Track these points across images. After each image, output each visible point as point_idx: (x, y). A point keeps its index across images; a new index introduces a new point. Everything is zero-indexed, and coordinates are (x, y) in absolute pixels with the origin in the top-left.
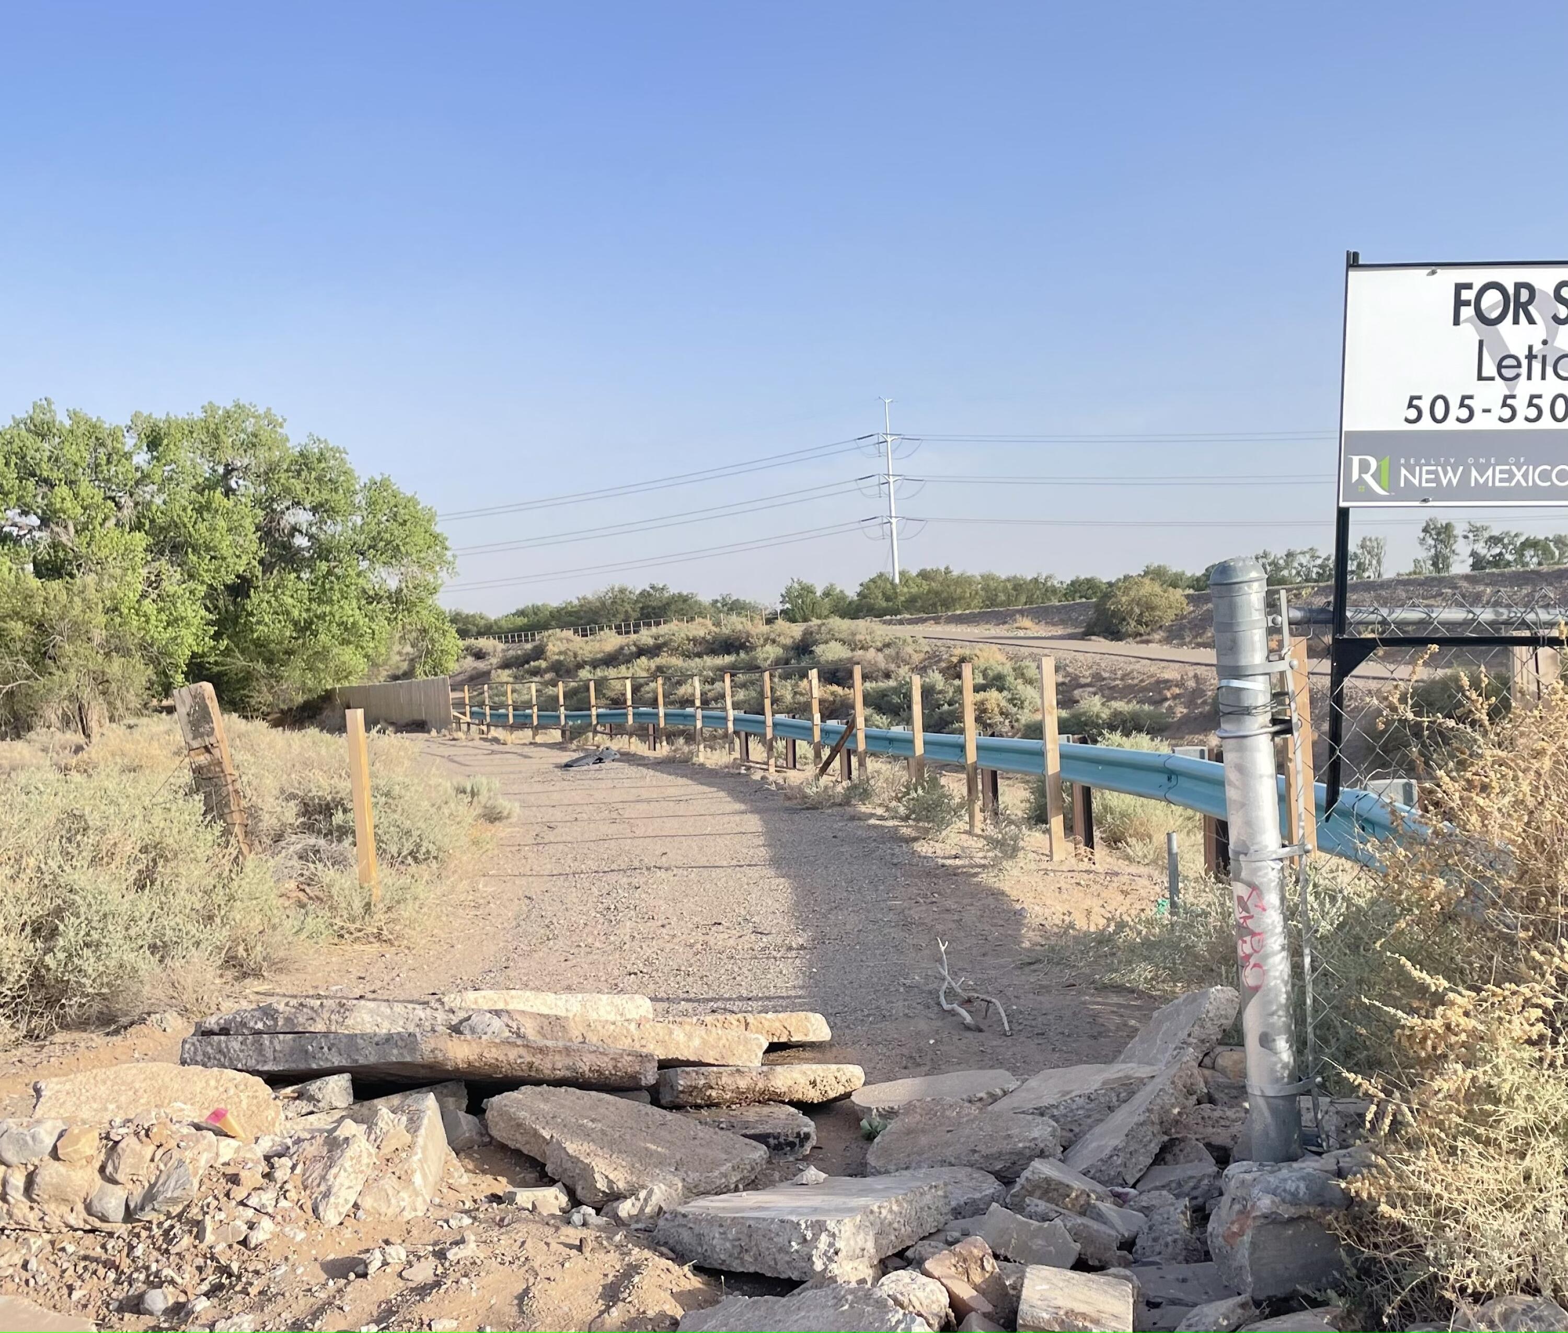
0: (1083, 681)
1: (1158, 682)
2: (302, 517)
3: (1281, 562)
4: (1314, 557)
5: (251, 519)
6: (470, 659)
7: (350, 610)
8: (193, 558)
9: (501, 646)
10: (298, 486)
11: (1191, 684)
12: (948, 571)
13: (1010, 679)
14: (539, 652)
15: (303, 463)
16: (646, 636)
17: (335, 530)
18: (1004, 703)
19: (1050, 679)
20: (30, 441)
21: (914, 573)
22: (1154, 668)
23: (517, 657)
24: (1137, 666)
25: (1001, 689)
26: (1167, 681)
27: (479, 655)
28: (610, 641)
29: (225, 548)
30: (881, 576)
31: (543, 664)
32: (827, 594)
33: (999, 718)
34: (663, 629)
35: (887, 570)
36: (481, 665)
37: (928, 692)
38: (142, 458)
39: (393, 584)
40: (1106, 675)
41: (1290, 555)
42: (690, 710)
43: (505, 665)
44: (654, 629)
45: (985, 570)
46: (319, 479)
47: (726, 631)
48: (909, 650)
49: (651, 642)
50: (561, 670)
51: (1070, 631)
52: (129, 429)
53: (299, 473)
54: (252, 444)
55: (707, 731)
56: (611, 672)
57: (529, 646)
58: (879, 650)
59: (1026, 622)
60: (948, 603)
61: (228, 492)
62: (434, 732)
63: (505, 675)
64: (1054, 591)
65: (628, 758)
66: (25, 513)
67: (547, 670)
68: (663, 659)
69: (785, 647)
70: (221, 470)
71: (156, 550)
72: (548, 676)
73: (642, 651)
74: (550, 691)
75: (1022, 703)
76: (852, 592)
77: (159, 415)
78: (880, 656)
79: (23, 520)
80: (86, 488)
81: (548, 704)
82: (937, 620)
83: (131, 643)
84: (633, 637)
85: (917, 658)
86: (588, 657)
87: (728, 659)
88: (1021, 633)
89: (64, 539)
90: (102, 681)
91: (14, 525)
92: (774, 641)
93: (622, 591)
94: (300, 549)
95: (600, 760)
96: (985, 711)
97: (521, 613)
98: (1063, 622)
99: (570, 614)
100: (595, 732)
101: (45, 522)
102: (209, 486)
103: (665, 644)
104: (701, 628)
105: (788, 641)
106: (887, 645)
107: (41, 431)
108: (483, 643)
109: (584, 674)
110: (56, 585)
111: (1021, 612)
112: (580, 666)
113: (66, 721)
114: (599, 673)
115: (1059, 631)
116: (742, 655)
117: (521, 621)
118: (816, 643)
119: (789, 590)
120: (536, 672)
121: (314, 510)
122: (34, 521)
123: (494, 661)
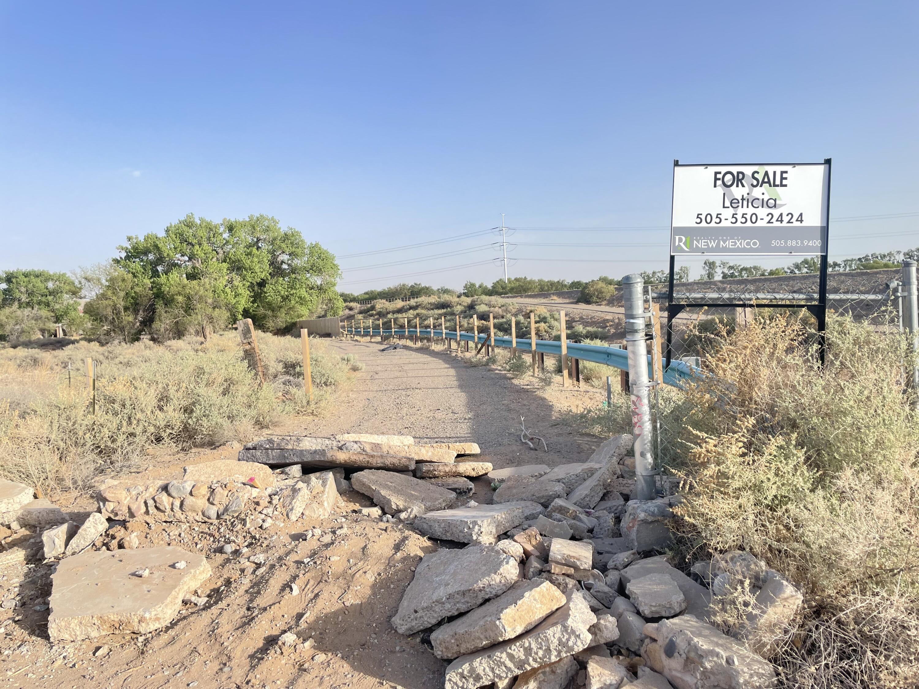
0: (576, 319)
1: (604, 320)
2: (285, 257)
3: (651, 275)
4: (663, 274)
5: (266, 258)
6: (347, 310)
7: (303, 292)
8: (244, 272)
9: (359, 306)
10: (283, 245)
11: (617, 321)
12: (525, 278)
13: (549, 319)
14: (373, 308)
15: (286, 237)
16: (413, 302)
17: (297, 262)
18: (546, 328)
19: (563, 319)
20: (186, 229)
21: (513, 279)
22: (603, 315)
23: (365, 310)
24: (597, 314)
25: (545, 323)
26: (607, 320)
27: (351, 309)
28: (399, 304)
29: (257, 269)
30: (501, 280)
31: (374, 312)
32: (480, 287)
33: (545, 333)
34: (419, 300)
35: (503, 278)
36: (351, 313)
37: (518, 323)
38: (226, 235)
39: (319, 283)
40: (584, 317)
41: (654, 273)
42: (429, 330)
43: (361, 312)
44: (416, 300)
45: (540, 278)
46: (292, 243)
47: (442, 300)
48: (511, 307)
49: (415, 304)
50: (381, 315)
51: (571, 301)
52: (222, 224)
53: (284, 241)
54: (267, 230)
55: (435, 338)
56: (400, 316)
57: (369, 306)
58: (500, 308)
59: (555, 297)
60: (525, 290)
61: (258, 248)
62: (334, 338)
63: (360, 316)
64: (566, 286)
65: (406, 347)
66: (182, 256)
67: (376, 315)
68: (419, 311)
69: (464, 306)
70: (255, 240)
71: (231, 269)
72: (376, 317)
73: (411, 308)
74: (377, 322)
75: (553, 327)
76: (490, 286)
77: (233, 220)
78: (500, 310)
79: (183, 258)
80: (206, 246)
81: (376, 327)
82: (521, 297)
83: (222, 303)
84: (408, 302)
85: (514, 311)
86: (391, 309)
87: (445, 310)
88: (553, 302)
89: (197, 265)
90: (211, 319)
91: (179, 260)
92: (460, 304)
93: (404, 285)
94: (285, 269)
95: (395, 348)
96: (539, 331)
97: (366, 293)
98: (569, 298)
99: (384, 293)
100: (394, 338)
101: (190, 259)
102: (251, 246)
103: (420, 305)
104: (433, 299)
105: (466, 304)
106: (503, 306)
107: (189, 224)
108: (352, 304)
109: (390, 316)
110: (195, 282)
111: (553, 294)
112: (388, 313)
113: (197, 333)
114: (395, 316)
115: (567, 301)
116: (449, 309)
117: (367, 296)
118: (476, 305)
119: (466, 285)
120: (372, 315)
121: (290, 255)
122: (186, 258)
123: (356, 311)
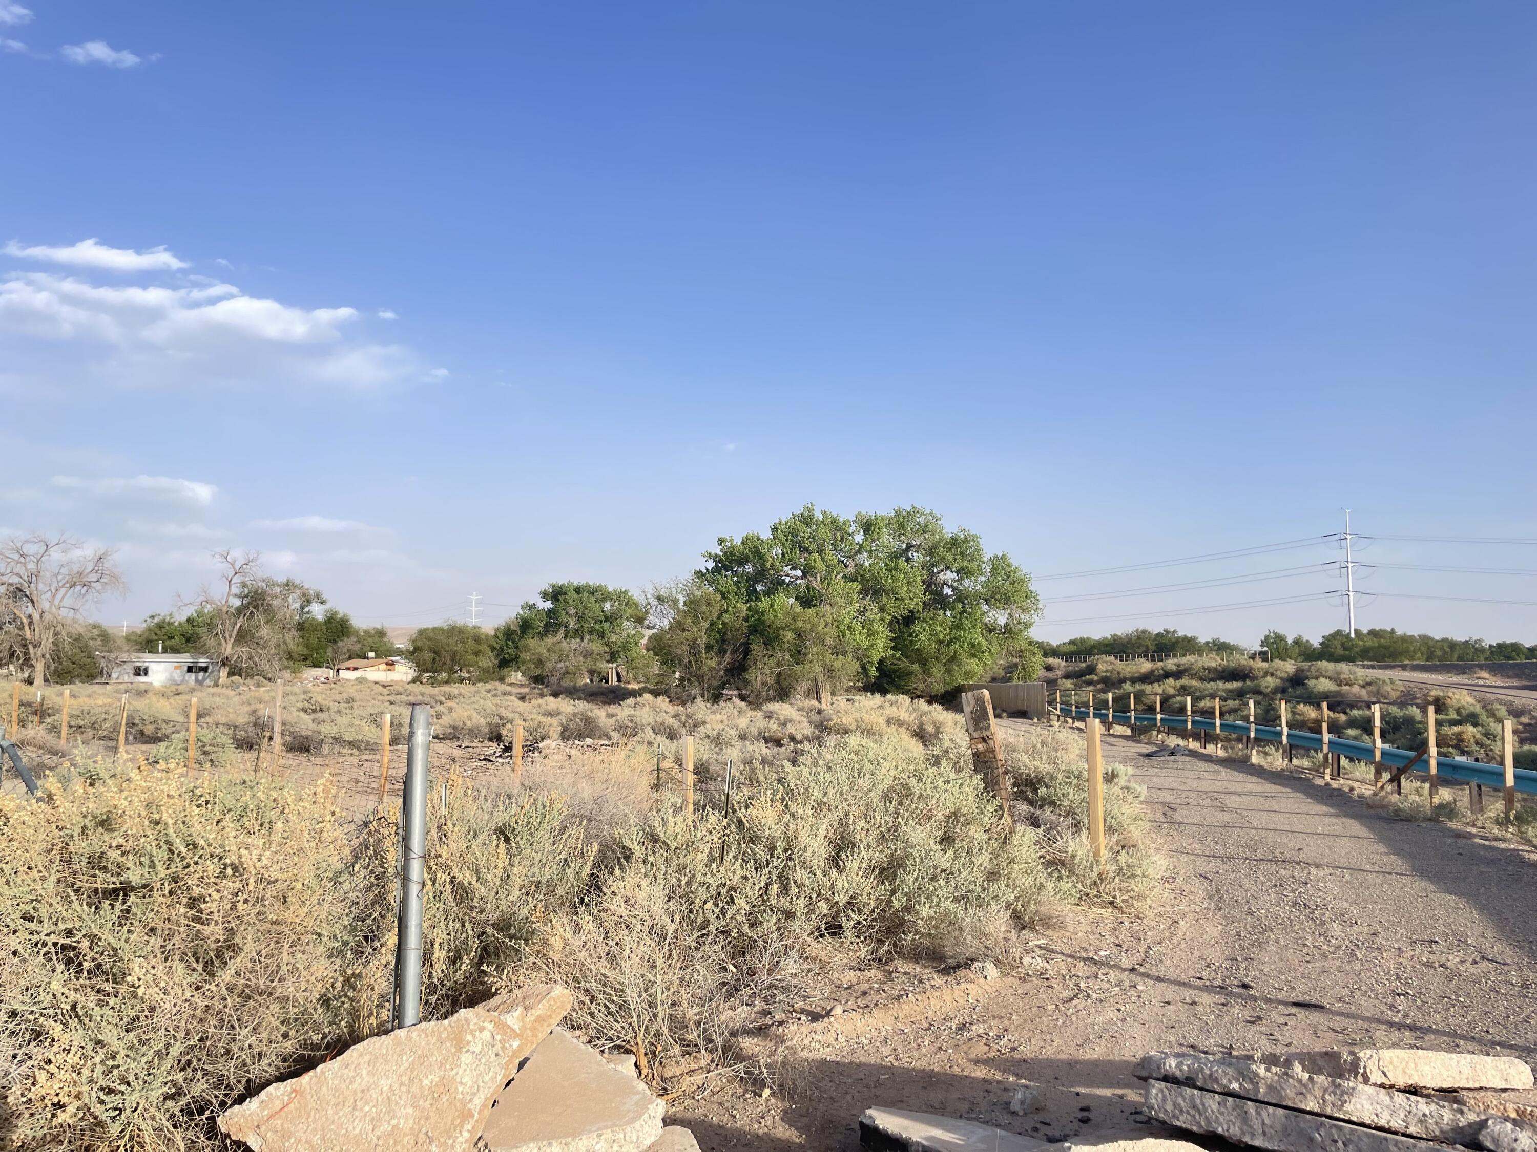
2: (949, 576)
5: (920, 577)
7: (978, 637)
8: (885, 599)
9: (1063, 663)
10: (949, 557)
13: (1483, 717)
14: (1091, 670)
15: (953, 542)
16: (1171, 664)
17: (969, 585)
20: (801, 527)
21: (1366, 631)
23: (1075, 672)
27: (1051, 669)
28: (1145, 666)
29: (903, 593)
30: (1339, 631)
32: (1297, 642)
33: (1475, 747)
34: (1185, 660)
35: (1345, 628)
36: (1051, 675)
38: (859, 538)
39: (1003, 621)
43: (1067, 676)
44: (1177, 660)
45: (1422, 632)
46: (962, 553)
47: (1232, 664)
48: (1388, 688)
49: (1174, 668)
50: (1109, 683)
51: (1525, 683)
52: (854, 522)
53: (950, 549)
54: (924, 530)
56: (1148, 688)
57: (1084, 665)
58: (1363, 687)
59: (1485, 675)
60: (1405, 653)
61: (908, 560)
62: (1036, 720)
63: (1068, 684)
65: (1193, 754)
66: (793, 568)
67: (1098, 682)
68: (1185, 681)
69: (1281, 679)
70: (904, 546)
71: (864, 593)
72: (1099, 686)
73: (1167, 675)
74: (1102, 696)
75: (1495, 737)
76: (1316, 641)
77: (871, 513)
78: (1364, 692)
79: (793, 573)
80: (830, 554)
81: (1101, 705)
82: (1404, 667)
83: (849, 649)
84: (1160, 664)
85: (1394, 695)
86: (1128, 675)
87: (1235, 685)
88: (1481, 682)
89: (814, 584)
90: (830, 672)
91: (788, 575)
92: (1272, 675)
93: (1144, 632)
94: (947, 596)
95: (1172, 754)
96: (1462, 741)
97: (1072, 642)
98: (1517, 676)
99: (1107, 645)
100: (1159, 732)
101: (805, 575)
102: (895, 556)
103: (1186, 670)
104: (1213, 661)
105: (1284, 675)
106: (1369, 684)
107: (806, 520)
108: (1051, 660)
109: (1127, 687)
110: (811, 611)
111: (1481, 667)
112: (1124, 680)
113: (808, 694)
114: (1138, 687)
115: (1516, 683)
116: (1248, 683)
117: (1073, 648)
118: (1307, 678)
119: (1267, 637)
120: (1089, 683)
121: (958, 572)
122: (799, 573)
123: (1059, 673)
